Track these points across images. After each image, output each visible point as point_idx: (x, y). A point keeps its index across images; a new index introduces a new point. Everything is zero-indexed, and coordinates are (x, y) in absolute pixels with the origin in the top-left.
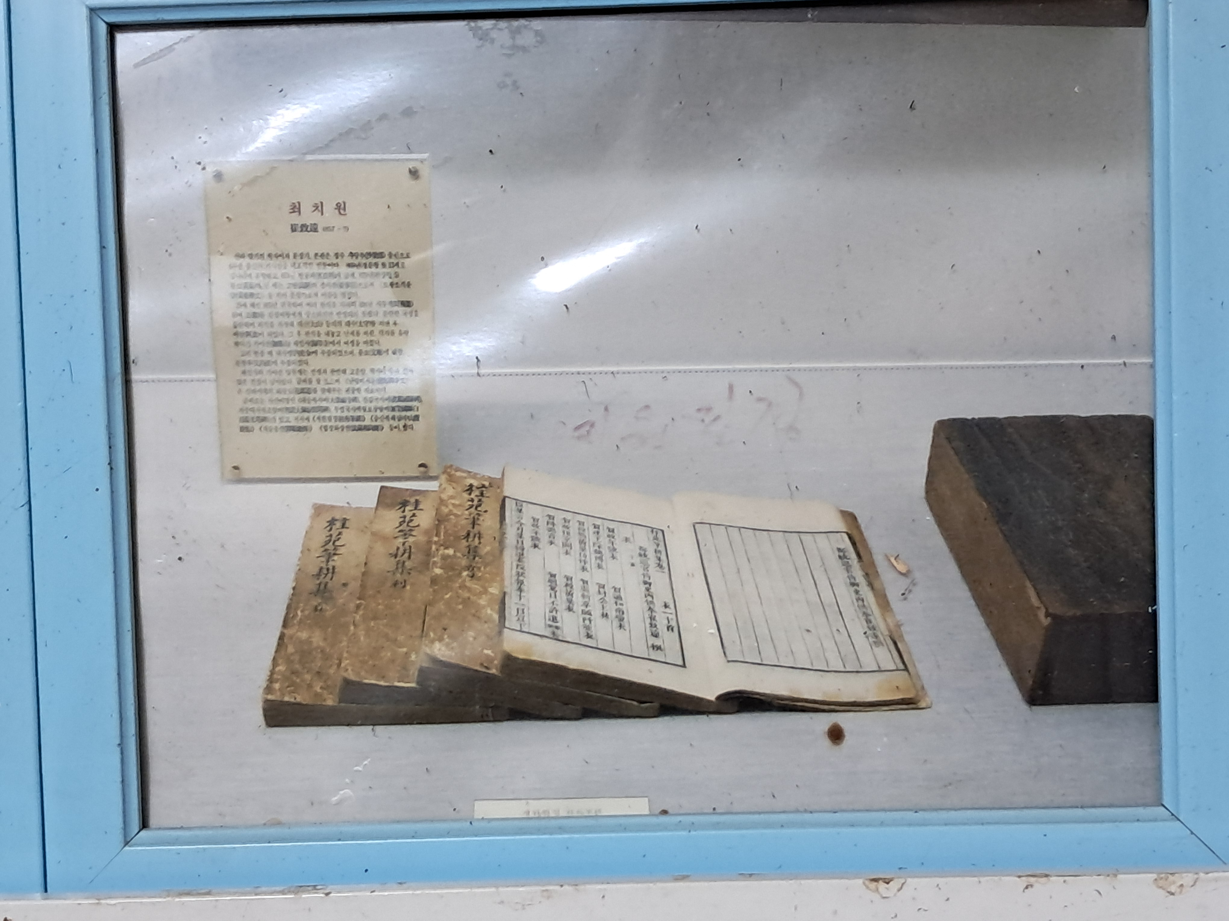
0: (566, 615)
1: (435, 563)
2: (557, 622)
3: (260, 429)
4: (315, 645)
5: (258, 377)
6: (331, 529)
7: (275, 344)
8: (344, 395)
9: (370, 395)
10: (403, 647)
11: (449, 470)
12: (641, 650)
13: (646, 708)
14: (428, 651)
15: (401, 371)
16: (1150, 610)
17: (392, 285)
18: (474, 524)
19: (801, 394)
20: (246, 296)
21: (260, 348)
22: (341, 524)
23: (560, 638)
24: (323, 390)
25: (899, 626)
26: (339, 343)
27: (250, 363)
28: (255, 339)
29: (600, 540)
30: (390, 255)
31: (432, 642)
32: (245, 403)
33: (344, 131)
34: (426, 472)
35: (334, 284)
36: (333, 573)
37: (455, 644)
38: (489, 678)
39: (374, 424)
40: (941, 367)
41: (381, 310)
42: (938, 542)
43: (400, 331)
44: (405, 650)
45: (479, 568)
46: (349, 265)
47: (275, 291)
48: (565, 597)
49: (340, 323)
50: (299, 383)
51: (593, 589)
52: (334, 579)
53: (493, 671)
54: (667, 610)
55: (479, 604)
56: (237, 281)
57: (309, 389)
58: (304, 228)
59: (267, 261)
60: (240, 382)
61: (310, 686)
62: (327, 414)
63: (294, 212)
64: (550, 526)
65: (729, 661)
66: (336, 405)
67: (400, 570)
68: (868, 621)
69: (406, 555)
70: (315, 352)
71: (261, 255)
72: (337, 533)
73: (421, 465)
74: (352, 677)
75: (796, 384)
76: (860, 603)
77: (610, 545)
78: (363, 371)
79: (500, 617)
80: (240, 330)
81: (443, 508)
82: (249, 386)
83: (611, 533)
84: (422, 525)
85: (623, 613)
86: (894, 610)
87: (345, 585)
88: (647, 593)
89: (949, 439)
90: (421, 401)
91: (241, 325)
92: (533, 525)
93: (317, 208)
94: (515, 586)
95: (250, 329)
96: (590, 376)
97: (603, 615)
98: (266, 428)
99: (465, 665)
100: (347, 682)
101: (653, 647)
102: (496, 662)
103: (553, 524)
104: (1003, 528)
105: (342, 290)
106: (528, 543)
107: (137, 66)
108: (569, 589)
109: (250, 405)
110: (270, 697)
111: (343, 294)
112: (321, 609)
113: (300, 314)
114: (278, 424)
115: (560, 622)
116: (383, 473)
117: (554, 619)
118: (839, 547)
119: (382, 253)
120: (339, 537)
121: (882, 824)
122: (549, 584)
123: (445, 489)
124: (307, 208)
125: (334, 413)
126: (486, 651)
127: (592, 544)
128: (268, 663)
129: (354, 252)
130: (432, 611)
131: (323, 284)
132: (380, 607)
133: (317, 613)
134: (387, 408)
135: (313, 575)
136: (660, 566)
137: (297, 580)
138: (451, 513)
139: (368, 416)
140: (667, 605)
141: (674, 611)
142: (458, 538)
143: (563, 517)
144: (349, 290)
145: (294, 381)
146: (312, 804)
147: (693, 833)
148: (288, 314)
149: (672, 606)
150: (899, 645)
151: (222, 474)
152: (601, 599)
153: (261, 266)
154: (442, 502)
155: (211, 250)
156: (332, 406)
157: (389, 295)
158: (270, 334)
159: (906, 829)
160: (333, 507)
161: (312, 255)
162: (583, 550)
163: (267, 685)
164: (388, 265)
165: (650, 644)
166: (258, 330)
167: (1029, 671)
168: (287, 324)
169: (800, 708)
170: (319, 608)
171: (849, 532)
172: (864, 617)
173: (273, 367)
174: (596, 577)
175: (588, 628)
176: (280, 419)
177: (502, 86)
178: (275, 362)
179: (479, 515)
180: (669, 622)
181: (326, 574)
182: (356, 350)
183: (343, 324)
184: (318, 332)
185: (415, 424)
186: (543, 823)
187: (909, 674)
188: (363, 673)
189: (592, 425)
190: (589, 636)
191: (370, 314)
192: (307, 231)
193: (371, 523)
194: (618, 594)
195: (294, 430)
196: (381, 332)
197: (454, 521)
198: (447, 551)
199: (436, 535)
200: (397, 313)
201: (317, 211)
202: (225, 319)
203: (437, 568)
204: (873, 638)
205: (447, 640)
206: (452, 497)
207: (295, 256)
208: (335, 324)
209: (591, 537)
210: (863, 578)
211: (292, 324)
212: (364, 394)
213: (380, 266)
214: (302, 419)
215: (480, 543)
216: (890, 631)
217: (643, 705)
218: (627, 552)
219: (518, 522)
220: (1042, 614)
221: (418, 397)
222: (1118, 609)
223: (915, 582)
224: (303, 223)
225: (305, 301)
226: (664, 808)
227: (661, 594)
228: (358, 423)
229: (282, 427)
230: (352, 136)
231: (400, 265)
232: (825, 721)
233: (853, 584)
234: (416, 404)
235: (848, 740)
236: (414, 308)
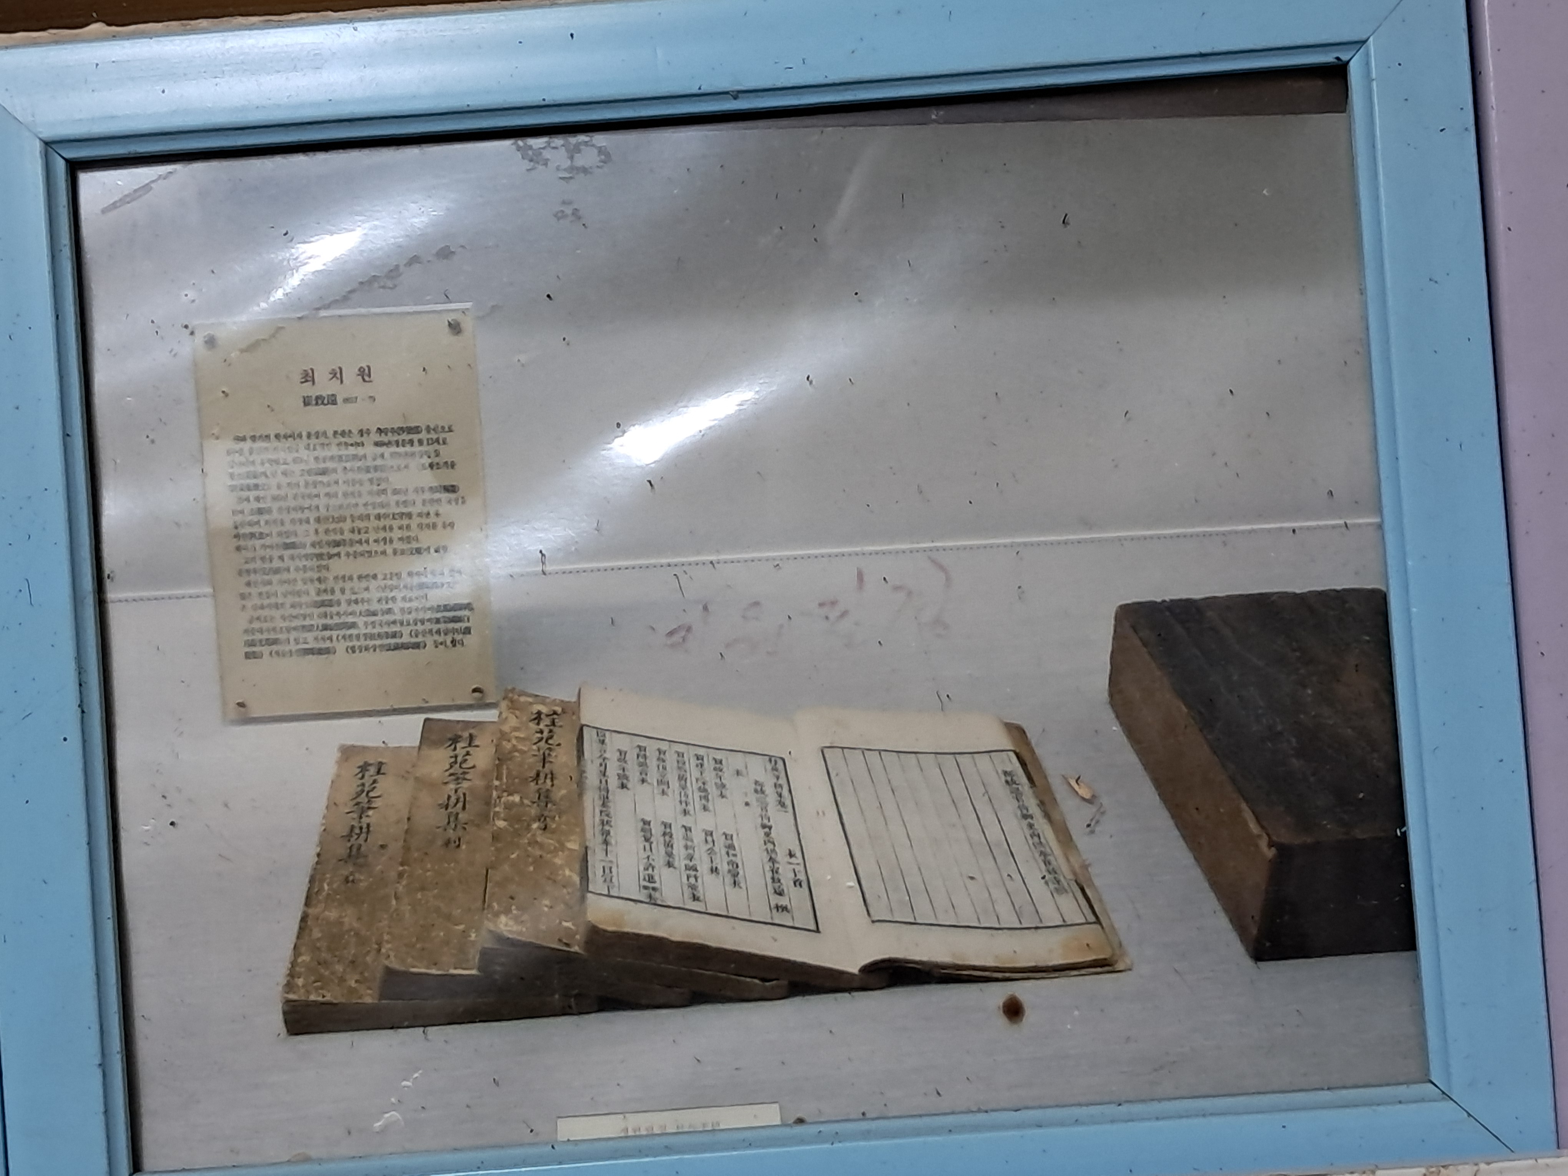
0: (666, 871)
1: (496, 814)
2: (655, 882)
3: (271, 653)
4: (346, 927)
5: (267, 588)
6: (363, 777)
7: (288, 546)
8: (375, 606)
9: (407, 605)
10: (461, 924)
11: (510, 695)
12: (762, 912)
13: (772, 988)
14: (491, 926)
15: (446, 572)
16: (1399, 834)
17: (431, 466)
18: (544, 762)
19: (948, 579)
20: (249, 488)
21: (268, 553)
22: (376, 770)
23: (659, 902)
24: (349, 602)
25: (1085, 867)
26: (367, 542)
27: (255, 571)
28: (262, 542)
29: (704, 775)
30: (428, 430)
31: (497, 915)
32: (251, 622)
33: (366, 279)
34: (481, 699)
35: (359, 468)
36: (368, 832)
37: (525, 917)
38: (570, 958)
39: (414, 640)
40: (1119, 539)
41: (419, 500)
42: (1129, 757)
43: (444, 523)
44: (462, 927)
45: (553, 818)
46: (377, 444)
47: (284, 481)
48: (662, 850)
49: (368, 517)
50: (318, 594)
51: (698, 837)
52: (369, 840)
53: (576, 949)
54: (793, 860)
55: (554, 864)
56: (237, 470)
57: (331, 600)
58: (319, 400)
59: (275, 443)
60: (243, 597)
61: (342, 980)
62: (354, 632)
63: (307, 381)
64: (641, 760)
65: (873, 922)
66: (365, 619)
67: (452, 825)
68: (1047, 863)
69: (460, 805)
70: (338, 555)
71: (266, 436)
72: (371, 782)
73: (475, 690)
74: (396, 965)
75: (942, 568)
76: (1036, 839)
77: (718, 781)
78: (398, 575)
79: (582, 878)
80: (242, 531)
81: (504, 743)
82: (257, 601)
83: (718, 766)
84: (477, 764)
85: (737, 866)
86: (1079, 846)
87: (383, 847)
88: (766, 839)
89: (1135, 628)
90: (472, 609)
91: (243, 524)
92: (619, 760)
93: (335, 374)
94: (600, 839)
95: (255, 529)
96: (684, 568)
97: (712, 870)
98: (277, 653)
99: (538, 942)
100: (390, 972)
101: (777, 907)
102: (578, 937)
103: (645, 757)
104: (1209, 737)
105: (369, 476)
106: (613, 782)
107: (106, 211)
108: (667, 838)
109: (256, 625)
110: (292, 996)
111: (371, 481)
112: (353, 881)
113: (317, 507)
114: (293, 647)
115: (658, 882)
116: (427, 702)
117: (651, 879)
118: (1006, 769)
119: (418, 427)
120: (374, 785)
122: (643, 834)
123: (506, 718)
124: (322, 375)
125: (363, 630)
126: (565, 924)
127: (694, 781)
128: (287, 953)
129: (382, 427)
130: (496, 876)
131: (345, 468)
132: (429, 874)
133: (350, 884)
134: (429, 620)
135: (342, 837)
136: (783, 805)
137: (321, 843)
138: (514, 749)
140: (793, 853)
141: (800, 860)
142: (525, 781)
143: (657, 748)
144: (378, 475)
145: (313, 593)
146: (349, 1133)
147: (836, 1145)
148: (302, 509)
149: (799, 854)
150: (1088, 891)
151: (224, 713)
152: (709, 850)
153: (267, 450)
154: (503, 736)
155: (204, 433)
156: (360, 621)
157: (429, 479)
158: (280, 534)
159: (1108, 1127)
160: (365, 748)
161: (330, 433)
162: (684, 788)
163: (288, 981)
164: (425, 442)
165: (773, 904)
166: (265, 530)
167: (1253, 917)
168: (301, 521)
169: (966, 978)
170: (351, 878)
171: (1018, 751)
172: (1042, 857)
173: (285, 576)
174: (702, 822)
175: (693, 887)
176: (295, 640)
177: (559, 216)
178: (288, 569)
179: (550, 749)
180: (796, 875)
181: (359, 835)
182: (389, 548)
183: (372, 518)
184: (341, 528)
185: (467, 639)
186: (644, 1142)
187: (1103, 928)
188: (409, 960)
189: (689, 629)
190: (695, 898)
191: (405, 503)
192: (323, 403)
193: (414, 766)
194: (730, 842)
195: (313, 654)
196: (420, 526)
197: (519, 760)
198: (511, 798)
199: (497, 779)
200: (439, 501)
201: (334, 379)
202: (223, 517)
203: (498, 819)
204: (1054, 883)
205: (515, 912)
206: (516, 729)
207: (309, 436)
208: (361, 518)
209: (693, 772)
210: (1038, 808)
211: (307, 521)
212: (400, 604)
213: (416, 443)
214: (323, 639)
215: (553, 785)
216: (1075, 873)
217: (767, 984)
218: (739, 789)
219: (601, 756)
220: (1263, 844)
221: (469, 604)
222: (1359, 833)
223: (1102, 810)
224: (318, 394)
225: (322, 491)
226: (800, 1115)
227: (784, 838)
228: (392, 641)
229: (298, 651)
230: (376, 285)
231: (441, 442)
232: (997, 994)
233: (1025, 817)
234: (466, 613)
235: (1030, 1016)
236: (460, 493)
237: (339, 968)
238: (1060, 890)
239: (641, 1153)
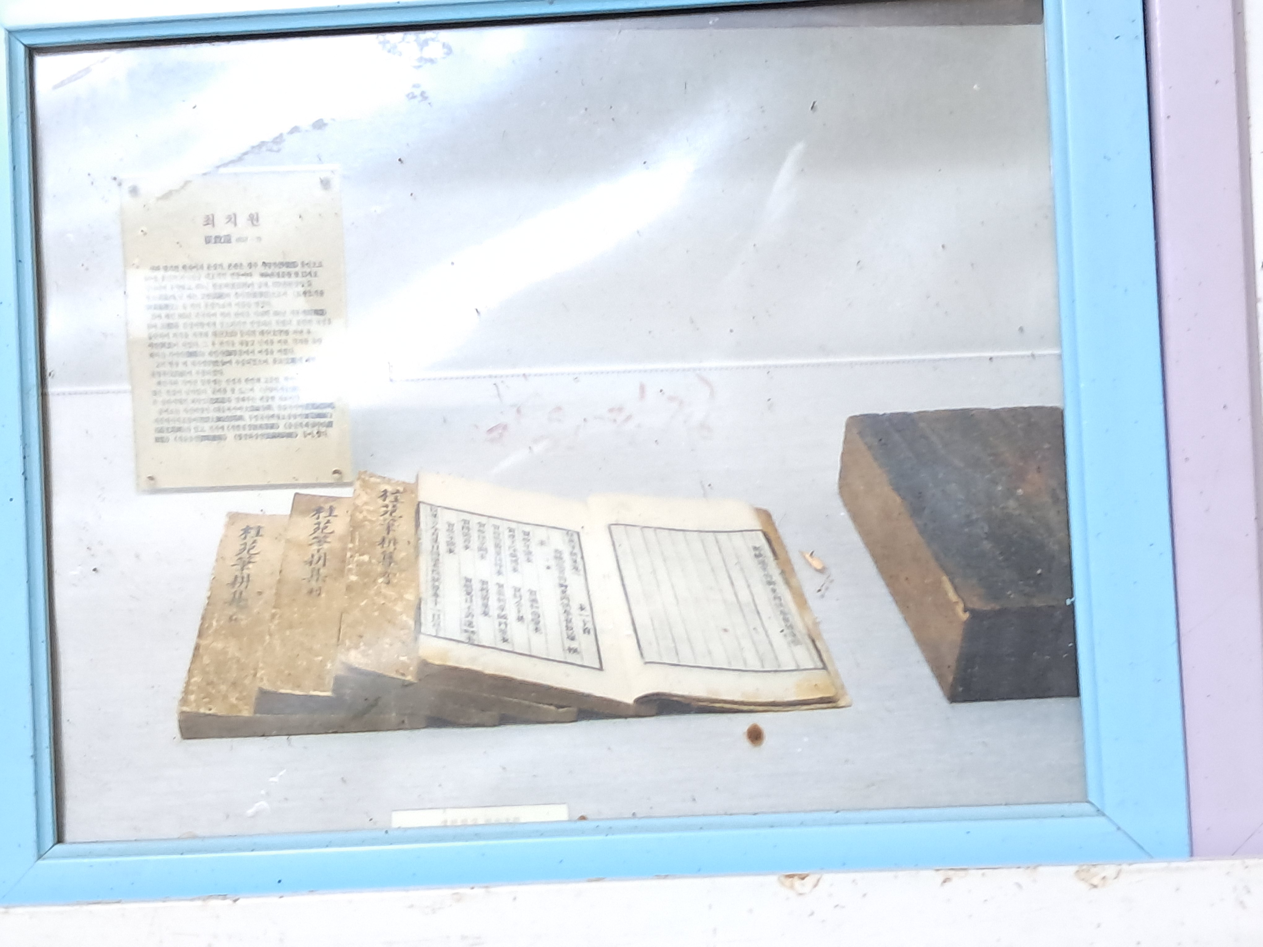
0: (482, 619)
1: (350, 570)
2: (473, 627)
3: (175, 439)
4: (229, 656)
5: (173, 387)
6: (245, 538)
7: (191, 354)
8: (258, 403)
9: (283, 403)
10: (319, 656)
11: (363, 476)
12: (557, 653)
13: (564, 713)
14: (344, 659)
16: (1068, 603)
17: (305, 293)
18: (389, 530)
19: (712, 392)
20: (161, 308)
21: (175, 359)
22: (256, 533)
23: (476, 643)
24: (238, 399)
25: (816, 624)
26: (253, 352)
27: (165, 373)
28: (170, 350)
29: (514, 544)
30: (303, 264)
31: (348, 649)
32: (160, 413)
33: (257, 144)
34: (340, 479)
35: (247, 293)
36: (248, 581)
37: (370, 652)
38: (406, 685)
39: (288, 431)
40: (851, 364)
41: (295, 319)
42: (854, 538)
43: (314, 339)
44: (320, 658)
45: (395, 575)
46: (262, 275)
47: (189, 302)
48: (480, 602)
49: (254, 332)
50: (214, 393)
51: (508, 593)
52: (249, 587)
53: (409, 678)
54: (583, 612)
55: (394, 611)
56: (152, 293)
57: (223, 398)
58: (218, 239)
59: (181, 273)
60: (155, 393)
61: (225, 697)
62: (241, 423)
63: (208, 224)
64: (466, 531)
65: (646, 663)
66: (251, 413)
67: (315, 578)
68: (786, 620)
69: (321, 562)
70: (230, 362)
71: (176, 267)
72: (252, 542)
73: (335, 472)
74: (267, 686)
75: (707, 383)
76: (778, 601)
77: (526, 549)
78: (277, 379)
79: (415, 623)
80: (155, 341)
81: (357, 514)
82: (166, 397)
83: (526, 537)
84: (336, 530)
85: (539, 617)
86: (812, 608)
87: (260, 593)
88: (563, 595)
89: (860, 433)
90: (333, 408)
91: (156, 336)
92: (448, 530)
93: (231, 219)
94: (431, 592)
95: (166, 340)
96: (502, 379)
97: (519, 619)
98: (181, 438)
99: (380, 672)
100: (263, 693)
101: (570, 650)
102: (411, 668)
103: (468, 529)
104: (918, 522)
105: (256, 300)
106: (443, 548)
107: (56, 87)
108: (484, 593)
109: (165, 416)
110: (185, 709)
111: (257, 304)
112: (236, 619)
113: (214, 324)
114: (193, 434)
115: (476, 626)
116: (297, 480)
117: (470, 624)
118: (754, 545)
119: (294, 263)
120: (254, 545)
121: (802, 824)
122: (465, 589)
123: (359, 495)
124: (220, 219)
125: (248, 422)
126: (402, 658)
127: (507, 548)
128: (183, 675)
129: (266, 261)
130: (348, 619)
131: (236, 293)
132: (295, 615)
133: (233, 622)
134: (300, 415)
135: (228, 584)
136: (576, 569)
137: (211, 589)
138: (365, 519)
139: (282, 423)
140: (583, 606)
141: (590, 613)
142: (373, 544)
143: (478, 521)
144: (262, 299)
145: (209, 391)
146: (228, 817)
147: (609, 837)
148: (202, 325)
149: (588, 608)
150: (817, 643)
151: (138, 485)
152: (517, 603)
153: (175, 277)
154: (356, 508)
155: (127, 263)
156: (247, 415)
157: (302, 303)
158: (184, 345)
159: (826, 829)
160: (247, 515)
162: (498, 553)
163: (183, 698)
164: (300, 274)
165: (567, 646)
166: (173, 340)
167: (949, 668)
168: (201, 334)
169: (718, 709)
170: (234, 617)
171: (765, 530)
172: (781, 616)
173: (188, 378)
174: (511, 580)
175: (503, 632)
176: (195, 428)
177: (410, 97)
178: (190, 373)
179: (394, 520)
180: (585, 625)
181: (241, 583)
182: (270, 358)
183: (257, 333)
184: (233, 341)
185: (330, 431)
186: (458, 830)
187: (829, 673)
188: (279, 683)
189: (505, 427)
190: (505, 640)
191: (284, 323)
192: (220, 242)
193: (286, 530)
194: (533, 597)
195: (208, 439)
196: (295, 341)
197: (369, 528)
198: (362, 558)
199: (351, 542)
200: (310, 321)
201: (229, 223)
202: (140, 330)
203: (352, 574)
204: (791, 636)
205: (362, 647)
206: (366, 503)
207: (209, 268)
208: (249, 333)
209: (506, 541)
210: (779, 576)
211: (206, 335)
212: (278, 402)
213: (293, 275)
214: (217, 428)
215: (395, 549)
216: (808, 630)
217: (561, 710)
218: (542, 556)
219: (433, 527)
220: (960, 608)
221: (331, 404)
222: (1037, 603)
223: (830, 578)
224: (217, 234)
225: (218, 310)
226: (583, 814)
227: (577, 596)
228: (272, 431)
229: (197, 437)
230: (264, 149)
231: (313, 274)
232: (744, 722)
233: (770, 583)
234: (328, 410)
235: (768, 740)
236: (328, 316)
237: (223, 688)
238: (795, 641)
239: (455, 838)
